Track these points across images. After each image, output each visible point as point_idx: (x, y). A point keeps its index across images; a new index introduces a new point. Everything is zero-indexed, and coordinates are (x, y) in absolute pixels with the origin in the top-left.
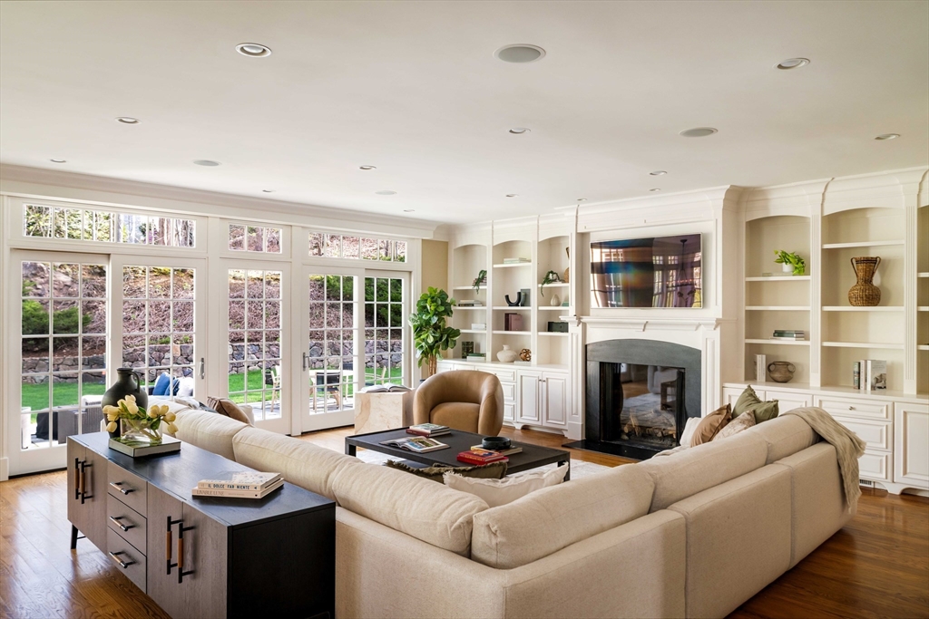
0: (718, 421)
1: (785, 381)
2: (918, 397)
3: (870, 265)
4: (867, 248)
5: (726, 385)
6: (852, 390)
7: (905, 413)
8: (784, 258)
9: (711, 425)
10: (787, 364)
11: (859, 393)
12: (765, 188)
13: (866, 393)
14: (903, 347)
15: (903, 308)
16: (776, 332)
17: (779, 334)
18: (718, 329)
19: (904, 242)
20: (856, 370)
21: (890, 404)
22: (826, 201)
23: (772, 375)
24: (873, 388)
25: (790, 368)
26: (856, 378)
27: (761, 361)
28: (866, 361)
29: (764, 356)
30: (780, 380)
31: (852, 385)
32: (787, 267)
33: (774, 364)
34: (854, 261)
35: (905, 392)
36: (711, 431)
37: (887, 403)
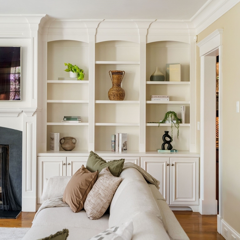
0: (91, 177)
1: (71, 150)
2: (146, 153)
3: (119, 75)
4: (115, 65)
5: (40, 154)
6: (111, 152)
7: (146, 163)
8: (71, 68)
9: (86, 180)
10: (72, 138)
11: (115, 153)
12: (62, 20)
13: (118, 153)
14: (139, 125)
15: (139, 102)
16: (65, 117)
17: (68, 118)
18: (35, 116)
19: (139, 63)
20: (113, 139)
21: (138, 158)
22: (97, 33)
23: (63, 146)
24: (122, 150)
25: (74, 141)
26: (113, 145)
27: (57, 137)
28: (119, 134)
29: (59, 134)
30: (69, 149)
31: (111, 150)
32: (73, 75)
33: (64, 138)
34: (111, 72)
35: (140, 151)
36: (86, 184)
37: (136, 158)
